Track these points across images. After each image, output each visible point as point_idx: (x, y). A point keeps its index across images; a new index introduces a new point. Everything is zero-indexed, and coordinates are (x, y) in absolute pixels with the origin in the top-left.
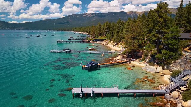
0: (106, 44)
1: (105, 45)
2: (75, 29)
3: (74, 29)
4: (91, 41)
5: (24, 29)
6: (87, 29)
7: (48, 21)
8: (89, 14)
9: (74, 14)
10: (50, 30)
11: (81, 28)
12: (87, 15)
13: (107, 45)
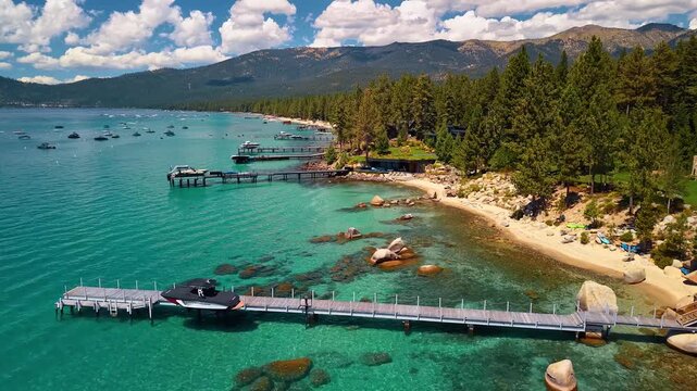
0: (449, 195)
1: (443, 199)
2: (268, 104)
3: (262, 106)
4: (352, 169)
5: (76, 106)
6: (315, 105)
7: (167, 74)
8: (317, 49)
9: (264, 51)
10: (171, 109)
11: (288, 103)
12: (312, 55)
13: (455, 202)
